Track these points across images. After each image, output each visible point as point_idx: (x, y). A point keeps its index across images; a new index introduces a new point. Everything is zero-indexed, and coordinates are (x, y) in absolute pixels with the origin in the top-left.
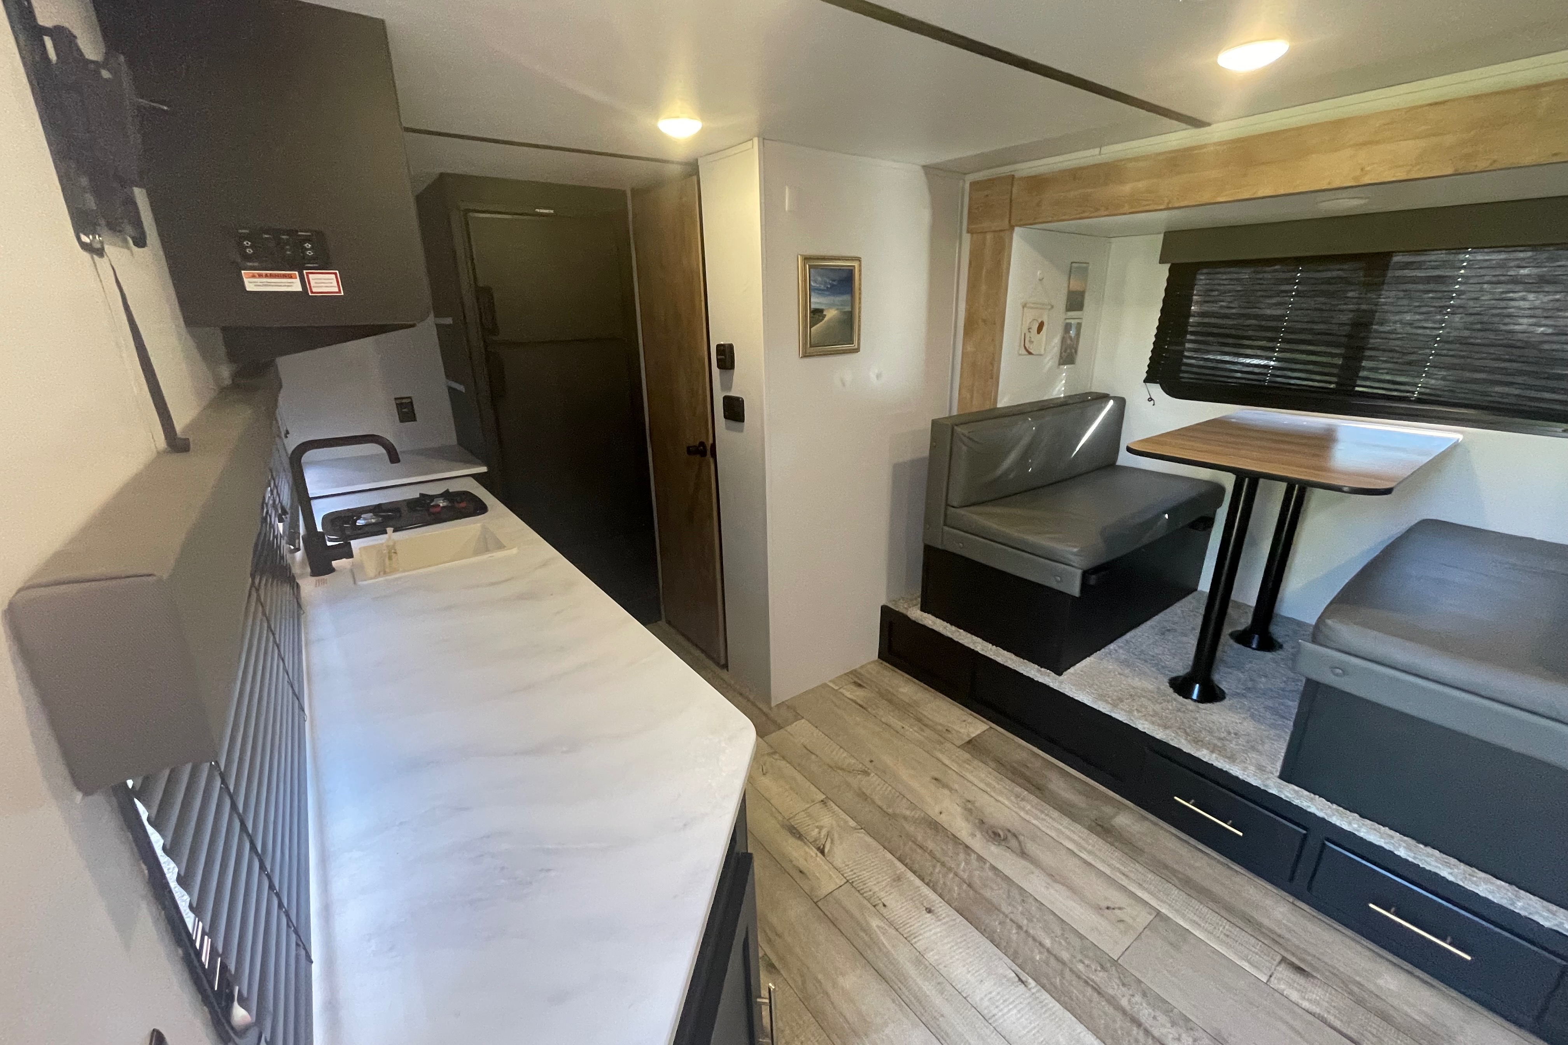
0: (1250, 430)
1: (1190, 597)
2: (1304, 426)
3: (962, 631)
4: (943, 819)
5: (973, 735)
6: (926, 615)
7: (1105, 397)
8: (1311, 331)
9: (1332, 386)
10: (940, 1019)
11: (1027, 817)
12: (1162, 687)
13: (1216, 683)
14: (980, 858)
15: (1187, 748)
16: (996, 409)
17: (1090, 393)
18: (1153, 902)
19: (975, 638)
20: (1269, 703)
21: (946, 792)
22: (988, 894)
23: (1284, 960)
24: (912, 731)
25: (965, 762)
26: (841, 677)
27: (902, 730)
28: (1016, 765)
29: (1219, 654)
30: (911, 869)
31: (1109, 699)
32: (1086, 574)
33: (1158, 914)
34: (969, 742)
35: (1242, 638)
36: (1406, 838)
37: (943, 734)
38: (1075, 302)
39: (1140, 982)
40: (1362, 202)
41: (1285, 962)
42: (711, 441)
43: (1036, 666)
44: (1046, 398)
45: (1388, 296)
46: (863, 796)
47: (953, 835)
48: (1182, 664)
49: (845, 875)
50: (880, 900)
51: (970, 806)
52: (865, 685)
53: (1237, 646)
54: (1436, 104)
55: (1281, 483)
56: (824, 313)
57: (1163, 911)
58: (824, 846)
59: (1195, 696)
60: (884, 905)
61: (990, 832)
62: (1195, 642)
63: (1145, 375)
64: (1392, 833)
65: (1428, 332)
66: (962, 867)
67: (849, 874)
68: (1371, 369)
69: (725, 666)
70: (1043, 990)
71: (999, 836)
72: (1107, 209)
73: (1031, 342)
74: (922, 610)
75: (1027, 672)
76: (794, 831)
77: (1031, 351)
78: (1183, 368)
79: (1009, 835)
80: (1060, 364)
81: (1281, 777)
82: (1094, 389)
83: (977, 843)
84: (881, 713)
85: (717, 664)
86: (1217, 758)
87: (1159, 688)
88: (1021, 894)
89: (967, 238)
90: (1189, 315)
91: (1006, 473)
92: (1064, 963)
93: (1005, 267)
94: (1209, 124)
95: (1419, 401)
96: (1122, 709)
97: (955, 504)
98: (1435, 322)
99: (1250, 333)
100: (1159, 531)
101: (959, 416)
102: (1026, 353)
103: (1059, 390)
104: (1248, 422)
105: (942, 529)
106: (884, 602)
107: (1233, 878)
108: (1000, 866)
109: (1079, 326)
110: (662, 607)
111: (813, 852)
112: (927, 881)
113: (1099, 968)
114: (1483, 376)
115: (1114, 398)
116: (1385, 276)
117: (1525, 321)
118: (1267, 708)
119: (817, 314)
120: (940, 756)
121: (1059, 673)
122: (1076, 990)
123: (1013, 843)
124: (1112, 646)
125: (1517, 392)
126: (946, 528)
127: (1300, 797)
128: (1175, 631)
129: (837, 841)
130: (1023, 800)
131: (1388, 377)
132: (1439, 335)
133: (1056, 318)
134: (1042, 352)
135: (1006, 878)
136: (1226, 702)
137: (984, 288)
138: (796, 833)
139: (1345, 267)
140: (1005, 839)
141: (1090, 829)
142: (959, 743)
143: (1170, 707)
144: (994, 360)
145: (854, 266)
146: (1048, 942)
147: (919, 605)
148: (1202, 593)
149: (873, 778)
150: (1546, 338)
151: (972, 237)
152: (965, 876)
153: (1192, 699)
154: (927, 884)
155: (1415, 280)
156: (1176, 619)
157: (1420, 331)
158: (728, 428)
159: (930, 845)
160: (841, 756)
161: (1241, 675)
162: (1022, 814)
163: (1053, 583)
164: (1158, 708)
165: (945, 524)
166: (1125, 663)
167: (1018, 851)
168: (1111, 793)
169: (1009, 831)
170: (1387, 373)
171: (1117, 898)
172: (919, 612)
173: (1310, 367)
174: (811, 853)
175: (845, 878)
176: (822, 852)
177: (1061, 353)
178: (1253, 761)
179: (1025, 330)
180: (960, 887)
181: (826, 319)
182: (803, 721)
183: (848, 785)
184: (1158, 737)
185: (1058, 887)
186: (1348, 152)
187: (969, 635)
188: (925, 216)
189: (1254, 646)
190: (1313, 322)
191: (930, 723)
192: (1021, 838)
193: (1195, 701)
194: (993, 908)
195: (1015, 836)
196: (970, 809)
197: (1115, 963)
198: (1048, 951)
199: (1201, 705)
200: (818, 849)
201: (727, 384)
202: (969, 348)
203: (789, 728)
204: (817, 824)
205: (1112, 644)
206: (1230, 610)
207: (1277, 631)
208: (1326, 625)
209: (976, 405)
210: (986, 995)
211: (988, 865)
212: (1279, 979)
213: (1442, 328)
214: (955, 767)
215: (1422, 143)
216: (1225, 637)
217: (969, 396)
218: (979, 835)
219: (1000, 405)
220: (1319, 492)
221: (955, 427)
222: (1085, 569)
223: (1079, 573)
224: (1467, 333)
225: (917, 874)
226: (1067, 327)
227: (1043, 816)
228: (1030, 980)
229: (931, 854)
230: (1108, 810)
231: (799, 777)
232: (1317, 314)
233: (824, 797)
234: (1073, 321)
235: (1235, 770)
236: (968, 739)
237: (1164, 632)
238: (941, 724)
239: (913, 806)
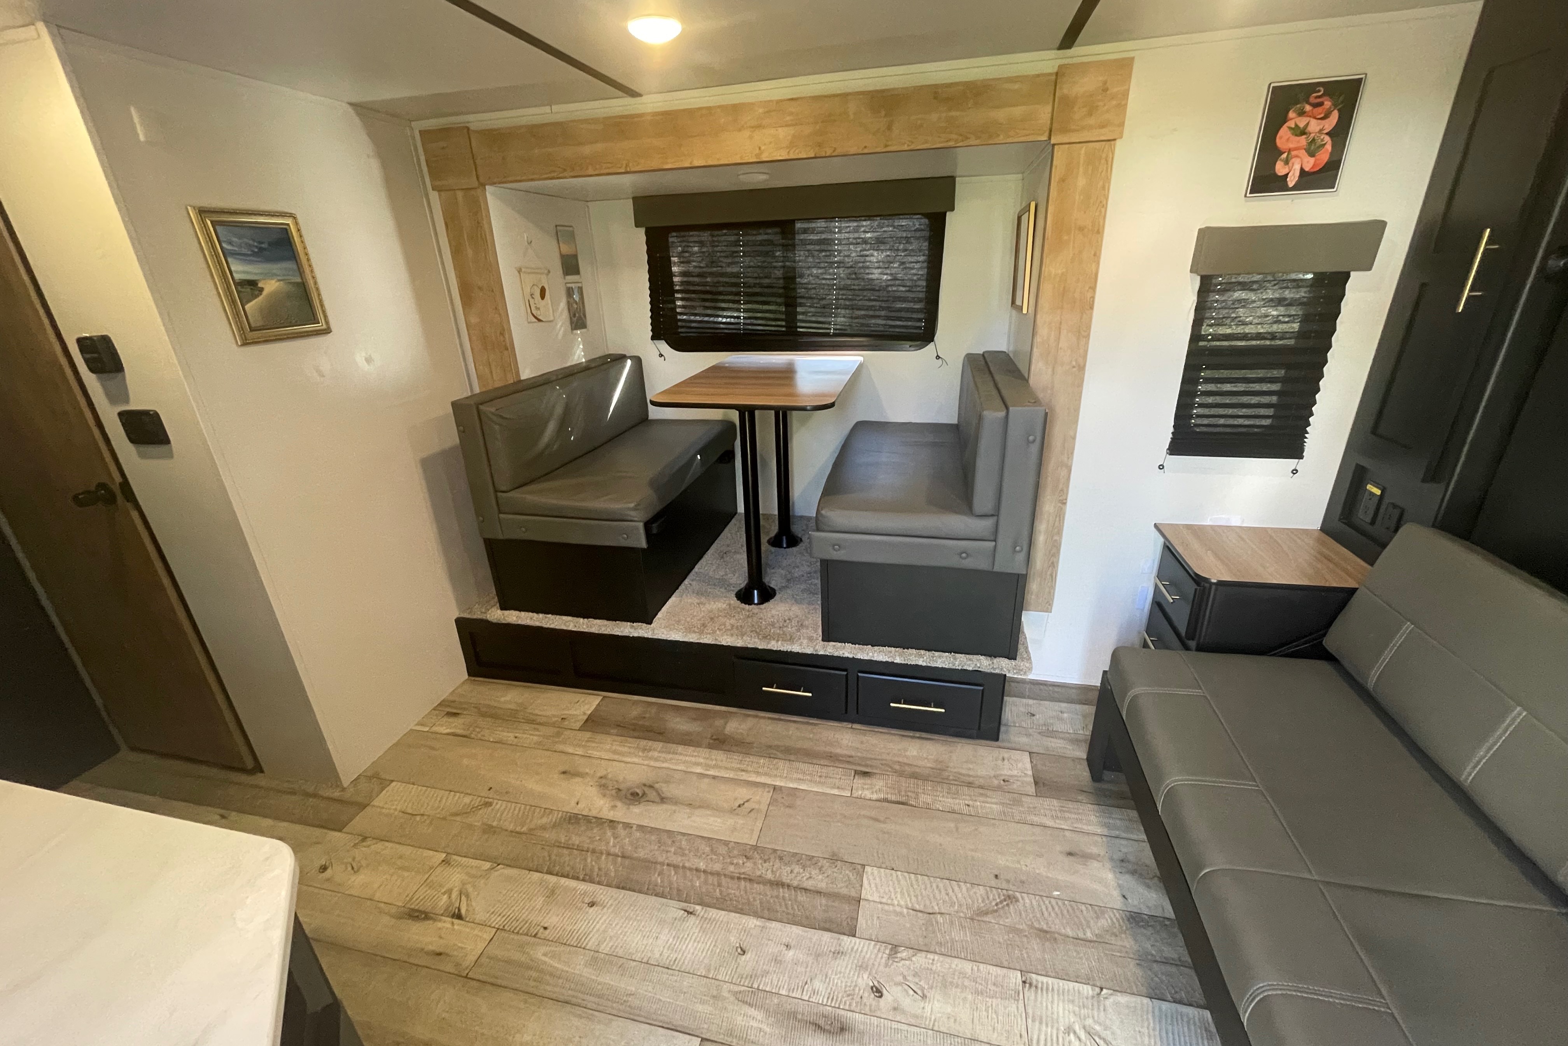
0: (742, 371)
1: (733, 521)
2: (774, 363)
3: (550, 615)
4: (582, 809)
5: (589, 712)
6: (507, 612)
7: (622, 358)
8: (761, 286)
9: (784, 329)
10: (630, 999)
11: (658, 764)
12: (732, 602)
13: (767, 584)
14: (627, 826)
15: (761, 645)
16: (520, 381)
17: (609, 356)
18: (768, 781)
19: (564, 618)
20: (803, 586)
21: (578, 779)
22: (641, 854)
23: (856, 772)
24: (530, 737)
25: (587, 741)
26: (429, 713)
27: (516, 740)
28: (634, 721)
29: (763, 561)
30: (563, 876)
31: (696, 629)
32: (647, 525)
33: (774, 789)
34: (587, 720)
35: (776, 542)
36: (897, 649)
37: (560, 725)
38: (570, 266)
39: (775, 851)
40: (764, 177)
41: (859, 774)
42: (118, 479)
43: (629, 623)
44: (569, 364)
45: (800, 255)
46: (489, 830)
47: (596, 818)
48: (740, 579)
49: (493, 925)
50: (538, 925)
51: (604, 781)
52: (458, 711)
53: (773, 549)
54: (792, 99)
55: (769, 411)
56: (260, 285)
57: (778, 783)
58: (459, 910)
59: (756, 601)
60: (545, 928)
61: (629, 796)
62: (745, 556)
63: (651, 334)
64: (890, 649)
65: (828, 282)
66: (611, 844)
67: (497, 921)
68: (803, 313)
69: (258, 769)
70: (708, 909)
71: (638, 794)
72: (573, 170)
73: (538, 309)
74: (502, 609)
75: (622, 632)
76: (416, 914)
77: (540, 318)
78: (680, 324)
79: (646, 789)
80: (572, 329)
81: (823, 640)
82: (612, 351)
83: (621, 813)
84: (486, 732)
85: (244, 770)
86: (782, 644)
87: (730, 605)
88: (669, 837)
89: (434, 196)
90: (671, 275)
91: (548, 446)
92: (718, 874)
93: (486, 226)
94: (639, 95)
95: (835, 335)
96: (707, 634)
97: (504, 488)
98: (830, 274)
99: (721, 289)
100: (696, 470)
101: (481, 393)
102: (535, 320)
103: (579, 356)
104: (739, 365)
105: (499, 517)
106: (456, 614)
107: (815, 731)
108: (645, 823)
109: (580, 290)
110: (114, 732)
111: (446, 923)
112: (581, 877)
113: (745, 860)
114: (863, 313)
115: (631, 358)
116: (794, 239)
117: (876, 271)
118: (803, 591)
119: (251, 287)
120: (561, 747)
121: (650, 623)
122: (734, 890)
123: (652, 795)
124: (686, 582)
125: (883, 322)
126: (502, 516)
127: (837, 649)
128: (729, 551)
129: (473, 894)
130: (650, 750)
131: (814, 319)
132: (835, 284)
133: (557, 282)
134: (552, 318)
135: (654, 830)
136: (777, 597)
137: (470, 252)
138: (418, 915)
139: (769, 231)
140: (644, 794)
141: (711, 747)
142: (578, 725)
143: (742, 617)
144: (504, 330)
145: (288, 225)
146: (702, 865)
147: (498, 605)
148: (741, 514)
149: (499, 805)
150: (889, 283)
151: (440, 196)
152: (616, 850)
153: (755, 604)
154: (584, 880)
155: (812, 242)
156: (728, 542)
157: (824, 282)
158: (142, 456)
159: (576, 840)
160: (452, 801)
161: (782, 571)
162: (652, 763)
163: (623, 542)
164: (733, 621)
165: (500, 512)
166: (699, 593)
167: (658, 799)
168: (718, 708)
169: (645, 785)
170: (813, 316)
171: (743, 793)
172: (499, 613)
173: (767, 315)
174: (444, 925)
175: (494, 927)
176: (459, 917)
177: (571, 318)
178: (805, 635)
179: (528, 297)
180: (614, 863)
181: (265, 293)
182: (394, 784)
183: (470, 827)
184: (739, 645)
185: (698, 812)
186: (747, 133)
187: (558, 617)
188: (374, 166)
189: (785, 546)
190: (760, 278)
191: (544, 720)
192: (657, 786)
193: (757, 604)
194: (649, 864)
195: (651, 787)
196: (603, 784)
197: (755, 848)
198: (705, 871)
199: (762, 606)
200: (453, 916)
201: (119, 394)
202: (474, 320)
203: (375, 802)
204: (443, 891)
205: (686, 580)
206: (762, 522)
207: (796, 529)
208: (822, 515)
209: (497, 381)
210: (664, 947)
211: (635, 827)
212: (857, 790)
213: (835, 279)
214: (580, 751)
215: (791, 131)
216: (765, 546)
217: (487, 371)
218: (619, 804)
219: (524, 376)
220: (794, 413)
221: (481, 407)
222: (645, 520)
223: (641, 525)
224: (849, 282)
225: (570, 877)
226: (569, 292)
227: (671, 756)
228: (698, 908)
229: (580, 849)
230: (719, 722)
231: (407, 850)
232: (759, 270)
233: (444, 855)
234: (573, 285)
235: (796, 648)
236: (585, 717)
237: (722, 555)
238: (554, 716)
239: (548, 811)
